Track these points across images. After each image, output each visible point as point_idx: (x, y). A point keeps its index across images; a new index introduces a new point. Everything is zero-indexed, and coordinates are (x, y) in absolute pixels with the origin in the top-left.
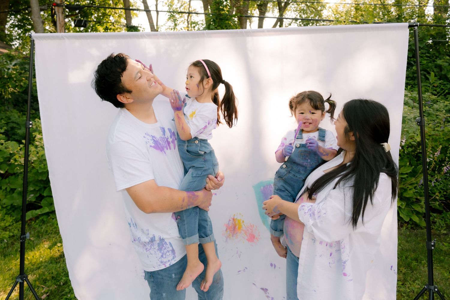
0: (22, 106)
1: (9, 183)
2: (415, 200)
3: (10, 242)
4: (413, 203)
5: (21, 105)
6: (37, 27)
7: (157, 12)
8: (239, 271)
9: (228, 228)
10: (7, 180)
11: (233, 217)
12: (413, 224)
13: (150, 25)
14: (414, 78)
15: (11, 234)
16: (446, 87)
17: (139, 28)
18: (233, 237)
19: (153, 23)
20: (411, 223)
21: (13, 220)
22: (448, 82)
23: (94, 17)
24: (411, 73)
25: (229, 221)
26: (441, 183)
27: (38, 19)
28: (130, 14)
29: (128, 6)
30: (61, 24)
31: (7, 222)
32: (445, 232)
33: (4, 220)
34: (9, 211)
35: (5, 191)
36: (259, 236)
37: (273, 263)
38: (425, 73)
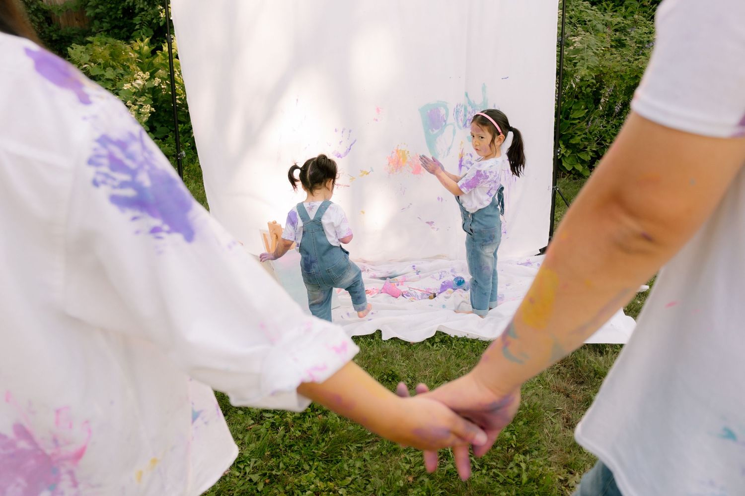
2: (582, 147)
4: (579, 151)
8: (403, 209)
9: (391, 161)
11: (396, 148)
18: (396, 171)
20: (573, 172)
25: (392, 153)
37: (440, 197)
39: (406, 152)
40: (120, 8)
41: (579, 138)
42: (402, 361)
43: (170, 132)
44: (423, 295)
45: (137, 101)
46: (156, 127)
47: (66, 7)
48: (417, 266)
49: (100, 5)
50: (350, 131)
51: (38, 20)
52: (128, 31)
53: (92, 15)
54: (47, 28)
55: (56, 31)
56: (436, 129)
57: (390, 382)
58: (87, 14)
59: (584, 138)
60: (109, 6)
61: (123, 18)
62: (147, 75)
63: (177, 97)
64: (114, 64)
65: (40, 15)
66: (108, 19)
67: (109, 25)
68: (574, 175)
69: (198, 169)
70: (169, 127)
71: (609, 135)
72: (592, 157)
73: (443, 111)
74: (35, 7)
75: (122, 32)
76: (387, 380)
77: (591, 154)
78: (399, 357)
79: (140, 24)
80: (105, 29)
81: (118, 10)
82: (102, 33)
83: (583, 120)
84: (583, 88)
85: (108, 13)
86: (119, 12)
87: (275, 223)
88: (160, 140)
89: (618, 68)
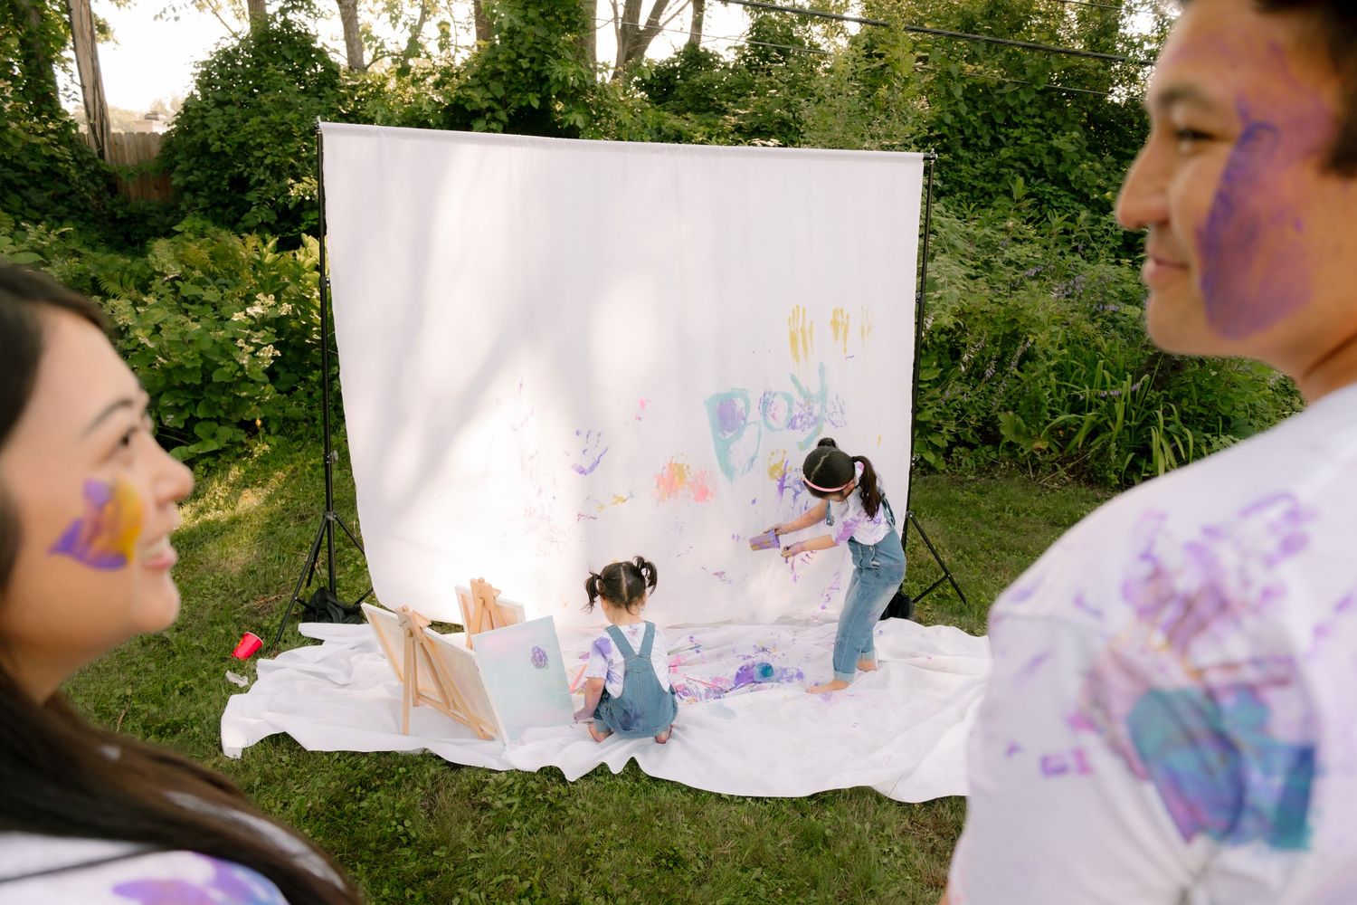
2: (934, 426)
4: (930, 432)
9: (660, 481)
11: (668, 461)
12: (924, 467)
14: (998, 177)
16: (1061, 202)
18: (669, 497)
20: (921, 464)
22: (1068, 191)
24: (995, 164)
25: (663, 469)
26: (981, 398)
32: (973, 477)
37: (736, 534)
38: (1024, 166)
39: (685, 467)
40: (226, 176)
41: (930, 412)
42: (686, 826)
43: (300, 381)
44: (708, 691)
45: (253, 337)
46: (278, 373)
47: (140, 169)
48: (696, 637)
49: (195, 169)
50: (599, 435)
51: (95, 188)
52: (236, 210)
53: (182, 184)
54: (108, 200)
55: (122, 205)
56: (729, 431)
57: (671, 868)
58: (174, 182)
59: (938, 413)
60: (209, 172)
61: (230, 191)
62: (271, 300)
63: (314, 329)
64: (217, 270)
65: (99, 180)
66: (206, 192)
67: (208, 201)
68: (922, 468)
69: (343, 446)
70: (300, 374)
71: (974, 408)
72: (949, 442)
73: (740, 404)
74: (92, 168)
75: (227, 212)
76: (667, 867)
77: (948, 437)
78: (680, 816)
79: (258, 204)
80: (200, 206)
81: (223, 179)
82: (196, 212)
83: (936, 386)
84: (935, 335)
85: (207, 182)
86: (225, 183)
87: (481, 581)
88: (285, 395)
89: (987, 308)
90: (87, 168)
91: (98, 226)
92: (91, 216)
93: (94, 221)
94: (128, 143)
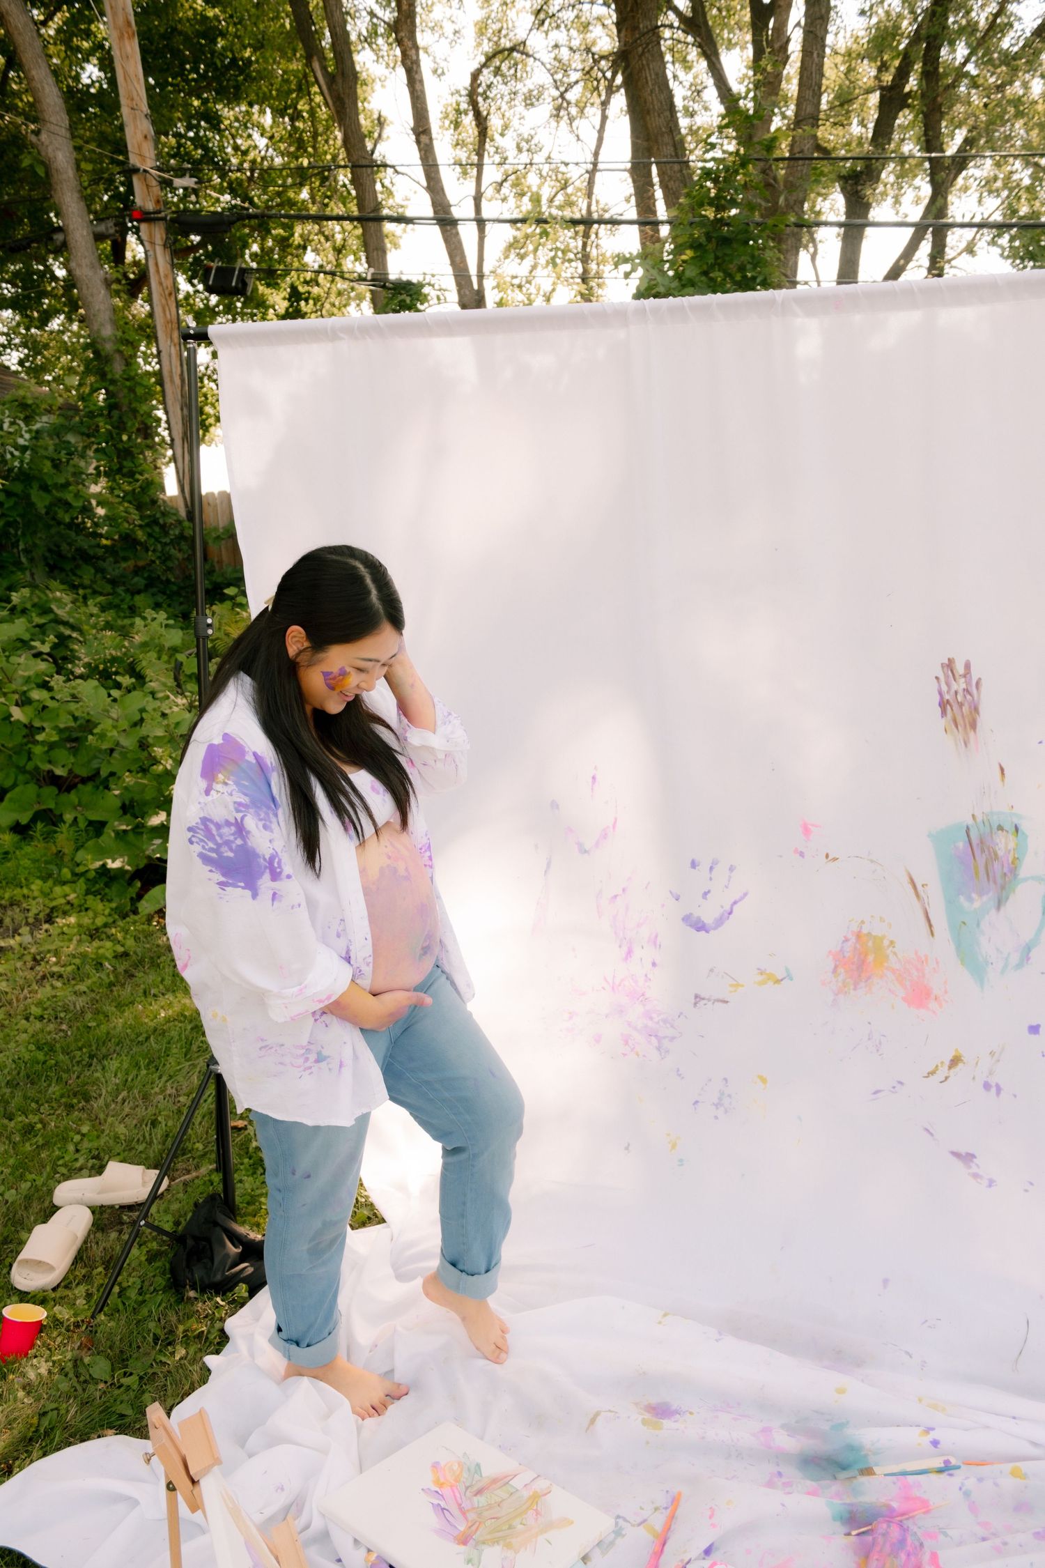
0: (72, 570)
1: (80, 804)
3: (121, 969)
5: (68, 566)
6: (90, 299)
7: (481, 223)
8: (876, 1092)
9: (839, 961)
10: (73, 797)
11: (855, 928)
13: (456, 276)
15: (120, 949)
17: (426, 290)
18: (855, 989)
19: (466, 269)
21: (112, 909)
23: (251, 255)
25: (844, 942)
27: (90, 273)
28: (380, 236)
29: (372, 205)
30: (164, 285)
31: (95, 916)
33: (87, 909)
34: (94, 886)
35: (74, 828)
36: (946, 992)
37: (993, 1081)
39: (886, 943)
50: (732, 869)
56: (980, 893)
73: (1005, 843)
90: (171, 532)
91: (182, 599)
92: (175, 588)
93: (178, 594)
94: (222, 503)
